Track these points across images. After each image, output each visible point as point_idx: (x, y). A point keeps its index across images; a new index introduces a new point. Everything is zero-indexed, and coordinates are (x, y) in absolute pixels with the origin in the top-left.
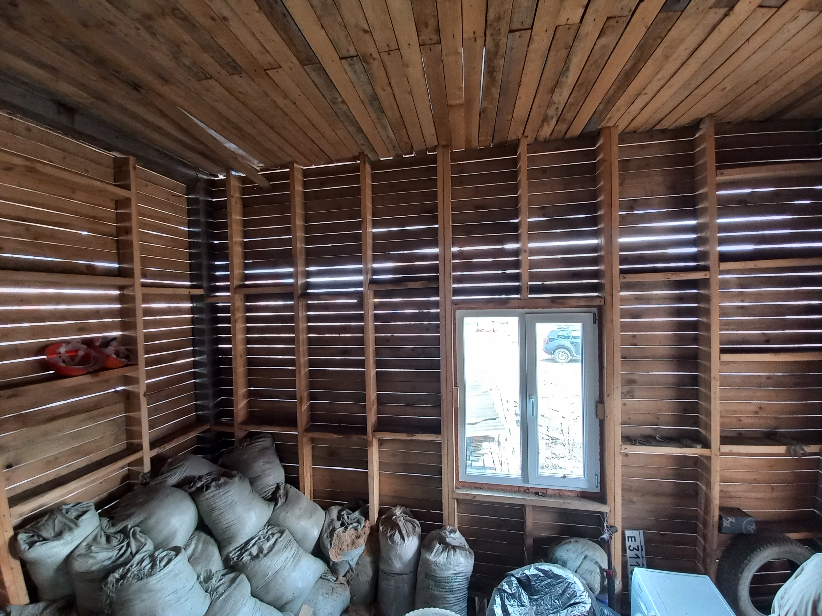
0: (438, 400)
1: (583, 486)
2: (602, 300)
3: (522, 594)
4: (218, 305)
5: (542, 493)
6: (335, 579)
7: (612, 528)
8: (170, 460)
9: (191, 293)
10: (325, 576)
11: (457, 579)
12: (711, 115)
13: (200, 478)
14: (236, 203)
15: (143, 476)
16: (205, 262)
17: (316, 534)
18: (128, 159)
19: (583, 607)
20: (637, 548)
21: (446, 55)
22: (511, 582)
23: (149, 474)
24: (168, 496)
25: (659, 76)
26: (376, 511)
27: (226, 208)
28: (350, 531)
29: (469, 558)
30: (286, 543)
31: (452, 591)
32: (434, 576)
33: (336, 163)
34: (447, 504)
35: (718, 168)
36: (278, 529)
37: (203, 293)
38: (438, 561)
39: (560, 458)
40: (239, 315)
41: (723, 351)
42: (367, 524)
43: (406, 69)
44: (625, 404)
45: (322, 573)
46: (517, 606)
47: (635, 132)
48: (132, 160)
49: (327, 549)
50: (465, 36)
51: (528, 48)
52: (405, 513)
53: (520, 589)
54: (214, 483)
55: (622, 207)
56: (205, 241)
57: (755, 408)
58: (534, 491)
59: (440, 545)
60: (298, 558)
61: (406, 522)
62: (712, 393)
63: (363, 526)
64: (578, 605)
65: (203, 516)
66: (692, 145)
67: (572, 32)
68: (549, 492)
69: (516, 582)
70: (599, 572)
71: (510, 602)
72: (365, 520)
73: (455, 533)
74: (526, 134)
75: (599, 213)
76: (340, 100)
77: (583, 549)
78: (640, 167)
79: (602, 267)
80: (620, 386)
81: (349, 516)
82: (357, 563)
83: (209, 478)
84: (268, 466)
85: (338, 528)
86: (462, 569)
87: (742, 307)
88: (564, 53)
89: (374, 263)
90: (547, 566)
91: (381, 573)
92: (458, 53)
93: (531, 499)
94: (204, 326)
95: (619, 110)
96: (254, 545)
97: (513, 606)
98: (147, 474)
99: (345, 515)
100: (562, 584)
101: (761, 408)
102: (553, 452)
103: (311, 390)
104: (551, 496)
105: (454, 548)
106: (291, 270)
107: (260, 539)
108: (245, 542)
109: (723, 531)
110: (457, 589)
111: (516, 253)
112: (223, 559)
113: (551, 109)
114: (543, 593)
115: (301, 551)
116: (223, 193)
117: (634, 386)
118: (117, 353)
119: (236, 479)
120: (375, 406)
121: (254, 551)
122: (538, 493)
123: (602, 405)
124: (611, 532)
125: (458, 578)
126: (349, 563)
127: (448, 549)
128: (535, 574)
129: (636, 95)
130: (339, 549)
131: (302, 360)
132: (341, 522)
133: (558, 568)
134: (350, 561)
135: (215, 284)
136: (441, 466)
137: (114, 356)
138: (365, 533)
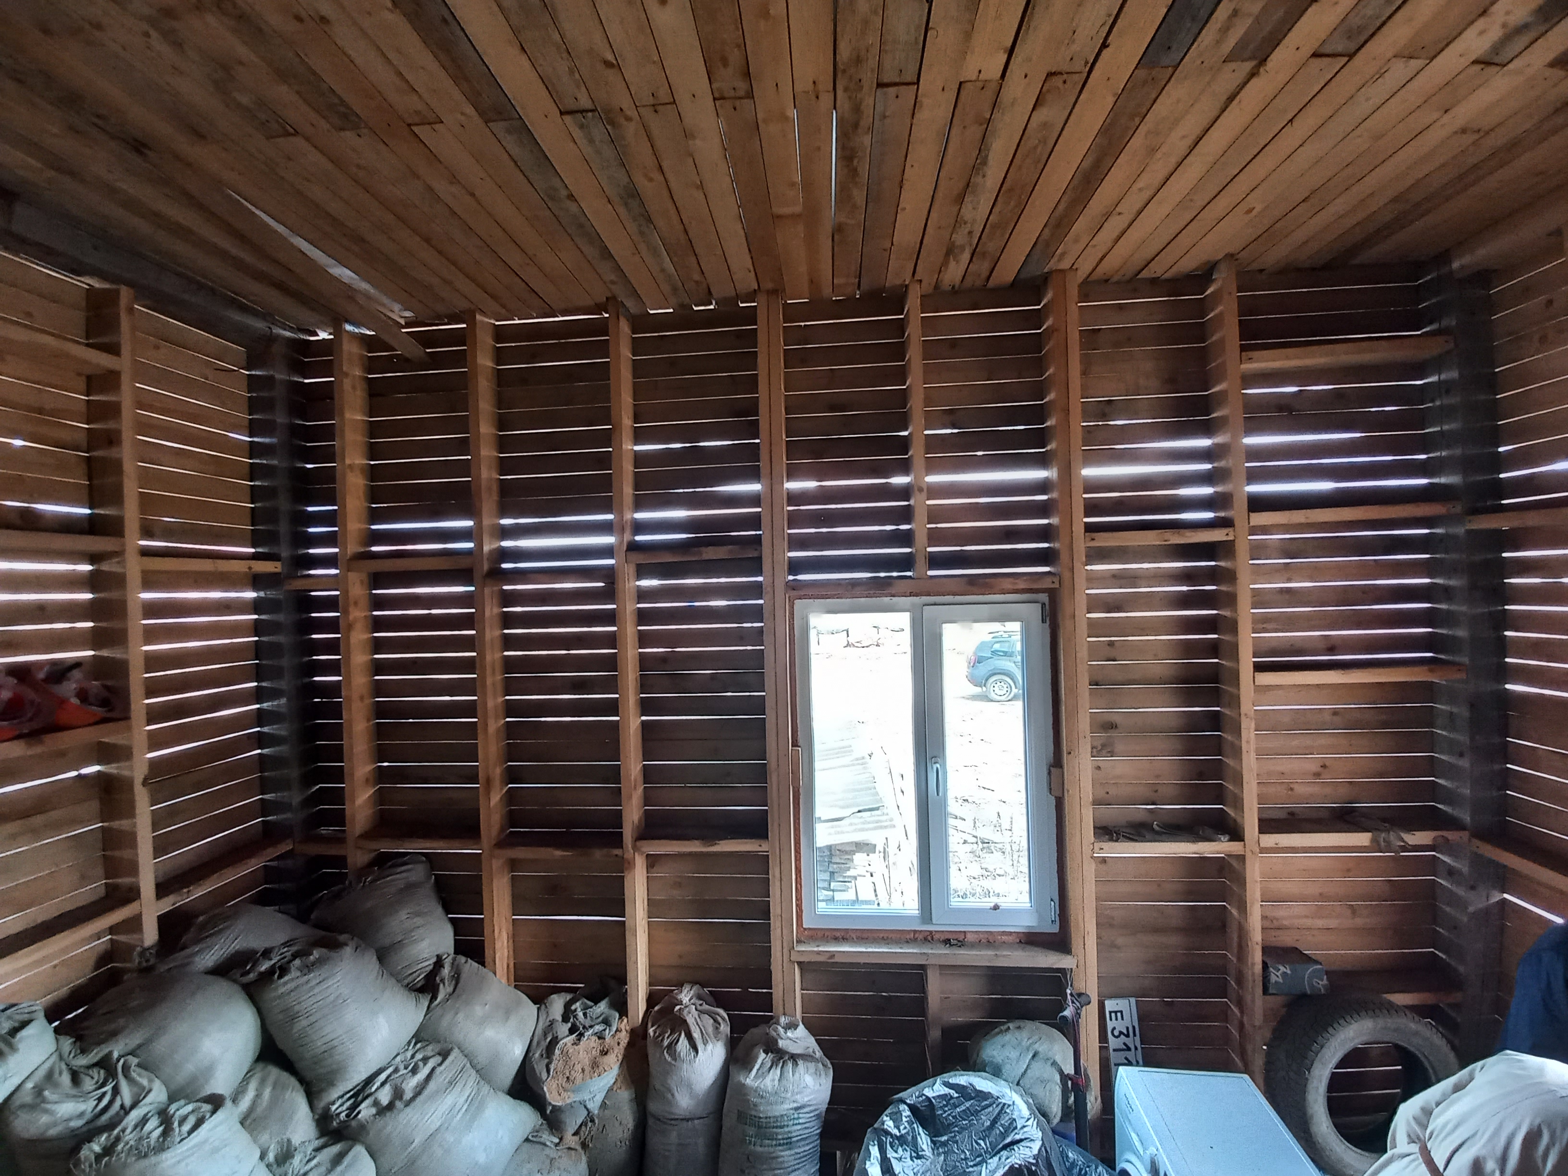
0: (762, 774)
1: (1027, 923)
2: (1056, 580)
3: (919, 1134)
4: (313, 594)
5: (956, 940)
6: (557, 1140)
7: (1081, 998)
8: (201, 918)
9: (253, 570)
10: (537, 1136)
11: (799, 1118)
12: (1230, 257)
13: (267, 953)
14: (354, 388)
15: (142, 954)
16: (284, 504)
17: (518, 1051)
18: (117, 292)
19: (1027, 1147)
20: (1125, 1032)
21: (765, 121)
22: (898, 1115)
23: (155, 949)
24: (193, 994)
25: (1140, 184)
26: (642, 997)
27: (332, 398)
28: (590, 1041)
29: (823, 1076)
30: (454, 1075)
31: (788, 1143)
32: (755, 1117)
33: (562, 316)
34: (780, 975)
35: (1243, 349)
36: (437, 1047)
37: (279, 570)
38: (762, 1087)
39: (997, 877)
40: (358, 614)
41: (1259, 668)
42: (625, 1025)
43: (690, 142)
44: (1099, 768)
45: (528, 1131)
46: (909, 1159)
47: (1107, 281)
48: (125, 293)
49: (539, 1082)
50: (799, 87)
51: (913, 118)
52: (699, 997)
53: (915, 1125)
54: (297, 962)
55: (1088, 412)
56: (285, 465)
57: (1314, 767)
58: (943, 938)
59: (767, 1054)
60: (477, 1102)
61: (702, 1016)
62: (1243, 742)
63: (614, 1029)
64: (1018, 1145)
65: (273, 1031)
66: (1202, 307)
67: (989, 94)
68: (970, 938)
69: (908, 1113)
70: (1059, 1081)
71: (896, 1152)
72: (620, 1017)
73: (795, 1029)
74: (917, 277)
75: (1048, 424)
76: (564, 193)
77: (1030, 1041)
78: (1117, 344)
79: (1054, 521)
80: (1088, 734)
81: (588, 1011)
82: (603, 1105)
83: (288, 952)
84: (418, 921)
85: (564, 1038)
86: (810, 1098)
87: (1289, 590)
88: (975, 132)
89: (636, 512)
90: (965, 1078)
91: (651, 1121)
92: (785, 118)
93: (936, 952)
94: (280, 638)
95: (1076, 241)
96: (383, 1084)
97: (903, 1160)
98: (148, 949)
99: (579, 1010)
100: (991, 1109)
101: (1324, 766)
102: (983, 866)
103: (509, 763)
104: (973, 946)
105: (794, 1058)
106: (469, 523)
107: (396, 1070)
108: (364, 1078)
109: (1271, 991)
110: (799, 1138)
111: (905, 493)
112: (317, 1117)
113: (960, 233)
114: (956, 1129)
115: (486, 1089)
116: (327, 369)
117: (1113, 734)
118: (83, 695)
119: (348, 950)
120: (640, 790)
121: (384, 1097)
122: (949, 940)
123: (1060, 770)
124: (1078, 1004)
125: (801, 1115)
126: (585, 1107)
127: (781, 1061)
128: (943, 1095)
129: (1104, 215)
130: (565, 1080)
131: (490, 704)
132: (569, 1025)
133: (986, 1079)
134: (587, 1102)
135: (306, 551)
136: (769, 901)
137: (75, 701)
138: (619, 1044)
